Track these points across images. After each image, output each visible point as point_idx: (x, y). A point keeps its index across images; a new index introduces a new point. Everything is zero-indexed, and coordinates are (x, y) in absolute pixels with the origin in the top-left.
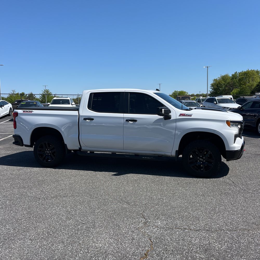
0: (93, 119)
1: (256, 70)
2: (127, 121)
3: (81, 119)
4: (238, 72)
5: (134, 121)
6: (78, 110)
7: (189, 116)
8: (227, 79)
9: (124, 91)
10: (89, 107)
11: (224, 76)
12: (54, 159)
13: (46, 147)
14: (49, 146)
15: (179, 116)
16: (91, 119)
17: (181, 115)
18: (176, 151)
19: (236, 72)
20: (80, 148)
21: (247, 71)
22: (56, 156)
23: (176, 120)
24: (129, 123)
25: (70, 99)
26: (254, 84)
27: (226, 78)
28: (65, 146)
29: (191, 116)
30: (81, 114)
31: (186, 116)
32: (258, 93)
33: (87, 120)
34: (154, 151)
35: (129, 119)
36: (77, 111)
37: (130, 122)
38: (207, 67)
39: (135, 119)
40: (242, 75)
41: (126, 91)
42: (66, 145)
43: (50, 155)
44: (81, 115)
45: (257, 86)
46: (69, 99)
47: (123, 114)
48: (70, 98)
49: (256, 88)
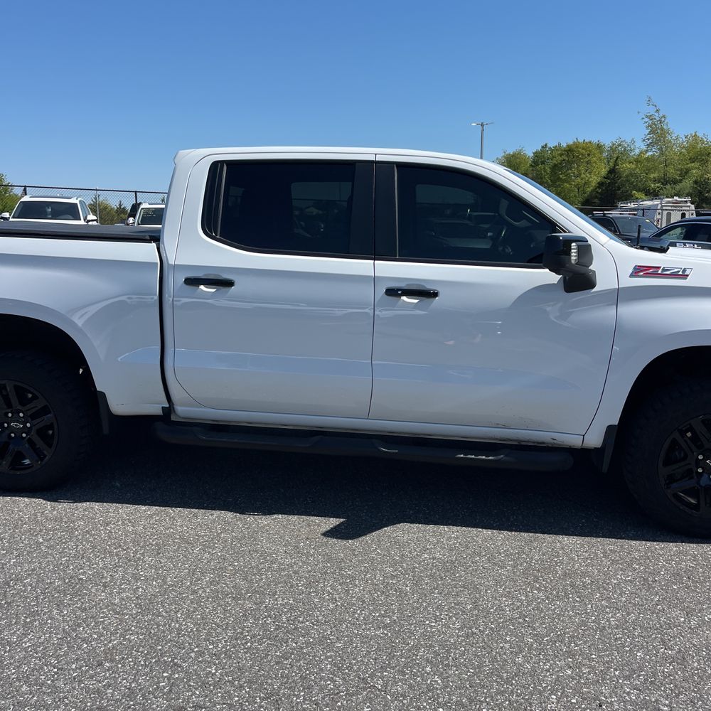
0: (229, 284)
1: (595, 141)
2: (392, 292)
3: (175, 282)
4: (549, 145)
5: (424, 293)
6: (155, 238)
7: (675, 275)
8: (520, 163)
9: (372, 158)
10: (209, 226)
11: (513, 156)
12: (45, 456)
13: (9, 405)
14: (23, 401)
15: (631, 276)
16: (222, 283)
17: (639, 271)
18: (610, 428)
19: (546, 145)
20: (169, 411)
21: (574, 143)
22: (55, 442)
23: (619, 296)
24: (400, 302)
25: (80, 201)
26: (591, 179)
27: (518, 160)
28: (98, 400)
29: (684, 276)
30: (171, 259)
31: (663, 276)
32: (624, 203)
33: (202, 287)
34: (505, 427)
35: (403, 285)
36: (154, 245)
37: (404, 298)
38: (482, 125)
39: (429, 287)
40: (561, 155)
41: (379, 158)
42: (103, 395)
43: (30, 441)
44: (172, 262)
45: (598, 187)
46: (77, 202)
47: (372, 261)
48: (79, 199)
49: (597, 192)
